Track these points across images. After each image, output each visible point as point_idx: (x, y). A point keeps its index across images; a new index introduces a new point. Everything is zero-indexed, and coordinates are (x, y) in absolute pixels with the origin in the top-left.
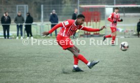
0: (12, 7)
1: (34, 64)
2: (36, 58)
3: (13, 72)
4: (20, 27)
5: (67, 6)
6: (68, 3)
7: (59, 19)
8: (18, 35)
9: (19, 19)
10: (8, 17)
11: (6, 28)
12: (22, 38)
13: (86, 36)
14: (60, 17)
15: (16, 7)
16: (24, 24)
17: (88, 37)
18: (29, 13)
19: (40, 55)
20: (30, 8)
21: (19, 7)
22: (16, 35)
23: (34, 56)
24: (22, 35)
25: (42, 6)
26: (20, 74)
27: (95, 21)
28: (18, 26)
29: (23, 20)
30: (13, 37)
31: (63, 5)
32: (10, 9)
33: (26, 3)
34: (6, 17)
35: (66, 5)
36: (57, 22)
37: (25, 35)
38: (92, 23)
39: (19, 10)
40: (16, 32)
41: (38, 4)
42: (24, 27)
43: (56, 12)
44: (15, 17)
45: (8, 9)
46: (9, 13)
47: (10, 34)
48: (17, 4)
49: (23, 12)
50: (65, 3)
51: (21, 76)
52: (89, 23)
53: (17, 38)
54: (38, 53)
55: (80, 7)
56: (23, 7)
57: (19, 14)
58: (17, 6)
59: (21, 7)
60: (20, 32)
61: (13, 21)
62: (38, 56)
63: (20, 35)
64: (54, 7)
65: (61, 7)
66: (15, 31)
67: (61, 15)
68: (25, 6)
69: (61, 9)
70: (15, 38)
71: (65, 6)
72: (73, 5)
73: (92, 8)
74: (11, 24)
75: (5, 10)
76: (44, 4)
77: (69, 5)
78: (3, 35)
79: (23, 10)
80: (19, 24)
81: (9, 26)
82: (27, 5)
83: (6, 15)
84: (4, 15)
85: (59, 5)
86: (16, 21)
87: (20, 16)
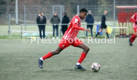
0: (48, 7)
1: (70, 64)
2: (72, 58)
3: (48, 72)
4: (55, 27)
5: (103, 7)
6: (104, 4)
7: (95, 20)
8: (54, 36)
9: (55, 20)
10: (44, 17)
11: (42, 28)
12: (58, 38)
13: (122, 36)
14: (95, 18)
15: (52, 8)
16: (60, 24)
17: (123, 37)
18: (65, 13)
19: (76, 55)
20: (66, 8)
21: (55, 7)
22: (52, 35)
23: (70, 56)
24: (57, 35)
25: (78, 6)
26: (56, 74)
27: (130, 22)
28: (53, 26)
29: (59, 21)
30: (49, 37)
31: (99, 6)
32: (45, 10)
33: (62, 4)
34: (42, 17)
35: (102, 5)
36: (93, 23)
37: (61, 36)
38: (127, 23)
39: (55, 10)
40: (52, 33)
41: (75, 5)
42: (60, 28)
43: (92, 13)
44: (51, 17)
45: (44, 9)
46: (44, 13)
47: (46, 34)
48: (53, 4)
49: (59, 13)
50: (101, 3)
51: (56, 76)
52: (125, 24)
53: (53, 38)
54: (73, 53)
55: (116, 8)
56: (59, 7)
57: (55, 15)
58: (53, 6)
59: (57, 7)
60: (56, 32)
61: (48, 21)
62: (74, 56)
63: (55, 35)
64: (90, 7)
65: (97, 7)
66: (50, 31)
67: (96, 15)
68: (61, 6)
69: (97, 10)
70: (51, 38)
71: (101, 7)
72: (109, 6)
73: (128, 9)
74: (47, 24)
75: (41, 10)
76: (79, 4)
77: (105, 5)
78: (39, 35)
79: (59, 10)
80: (55, 25)
81: (44, 26)
82: (63, 6)
83: (41, 15)
84: (40, 15)
85: (95, 6)
86: (52, 21)
87: (56, 16)
